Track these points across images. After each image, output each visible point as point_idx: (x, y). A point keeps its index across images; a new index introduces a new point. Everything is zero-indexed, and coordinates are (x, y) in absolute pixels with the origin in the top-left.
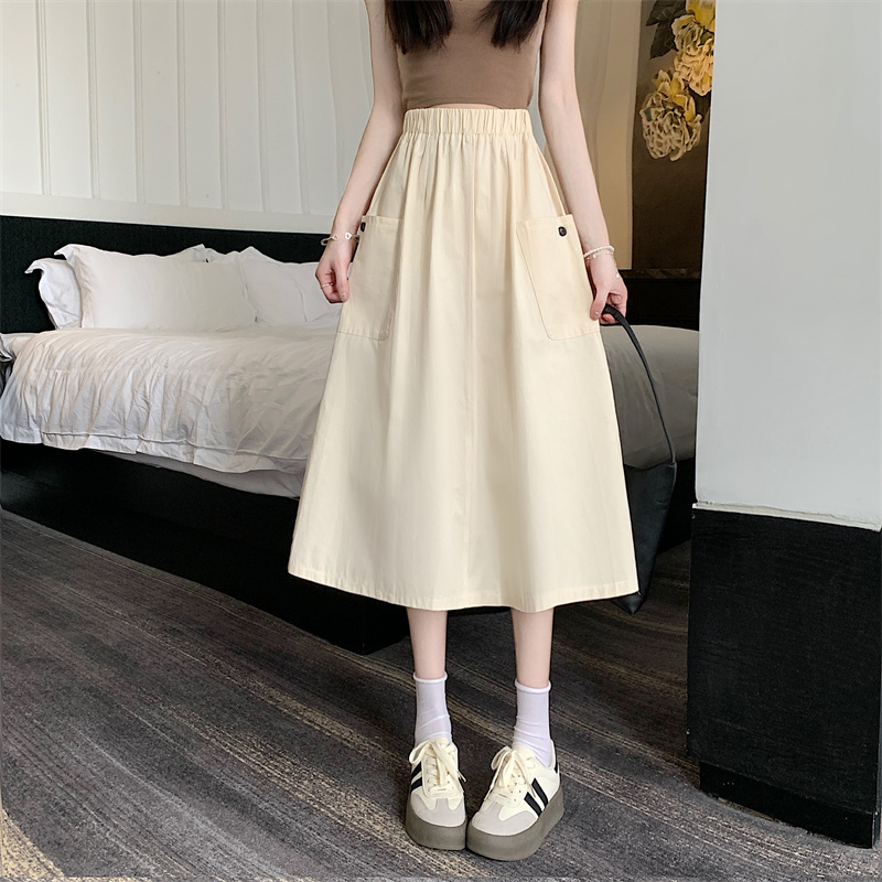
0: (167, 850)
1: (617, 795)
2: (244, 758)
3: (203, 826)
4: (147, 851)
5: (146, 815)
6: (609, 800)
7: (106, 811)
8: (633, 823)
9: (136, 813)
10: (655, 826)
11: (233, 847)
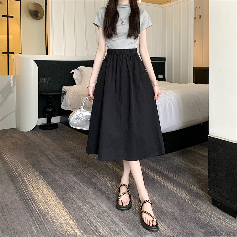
0: (85, 201)
1: (190, 202)
2: (105, 181)
3: (93, 196)
4: (81, 201)
5: (82, 193)
6: (188, 203)
7: (74, 191)
8: (193, 210)
9: (80, 192)
10: (198, 211)
11: (99, 202)
